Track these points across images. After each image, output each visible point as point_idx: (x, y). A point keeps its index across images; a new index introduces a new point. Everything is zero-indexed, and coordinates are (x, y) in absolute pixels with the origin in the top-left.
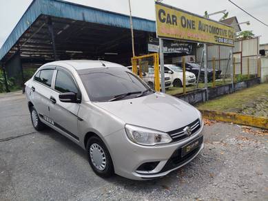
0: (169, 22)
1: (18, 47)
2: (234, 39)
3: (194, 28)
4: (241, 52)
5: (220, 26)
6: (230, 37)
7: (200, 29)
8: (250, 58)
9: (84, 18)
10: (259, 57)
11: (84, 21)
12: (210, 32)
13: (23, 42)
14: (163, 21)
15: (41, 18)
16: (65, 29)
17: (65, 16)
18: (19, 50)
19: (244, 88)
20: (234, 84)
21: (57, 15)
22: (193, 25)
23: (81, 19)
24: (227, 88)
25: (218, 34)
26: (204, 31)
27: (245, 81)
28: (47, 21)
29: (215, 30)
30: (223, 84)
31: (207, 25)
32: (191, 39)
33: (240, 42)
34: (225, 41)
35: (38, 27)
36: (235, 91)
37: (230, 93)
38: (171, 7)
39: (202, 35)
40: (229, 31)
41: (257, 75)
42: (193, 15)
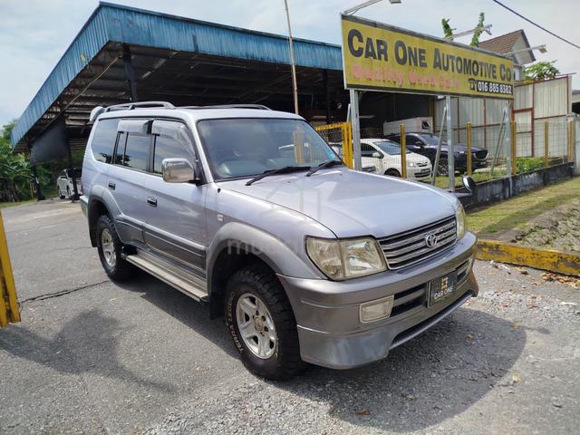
0: (370, 54)
1: (61, 106)
2: (512, 82)
3: (424, 65)
4: (532, 110)
5: (480, 58)
6: (503, 79)
7: (437, 65)
8: (551, 121)
9: (196, 46)
10: (571, 119)
11: (196, 52)
12: (460, 71)
13: (72, 97)
14: (357, 53)
15: (108, 48)
16: (156, 67)
17: (158, 44)
18: (63, 113)
19: (536, 188)
20: (515, 178)
21: (141, 43)
22: (422, 58)
23: (191, 48)
24: (498, 188)
25: (476, 74)
26: (446, 69)
27: (539, 172)
28: (121, 54)
29: (468, 66)
30: (490, 178)
31: (452, 57)
32: (417, 88)
33: (530, 87)
34: (494, 88)
35: (103, 65)
36: (515, 194)
37: (505, 199)
38: (375, 25)
39: (442, 79)
40: (502, 66)
41: (566, 158)
42: (421, 36)
